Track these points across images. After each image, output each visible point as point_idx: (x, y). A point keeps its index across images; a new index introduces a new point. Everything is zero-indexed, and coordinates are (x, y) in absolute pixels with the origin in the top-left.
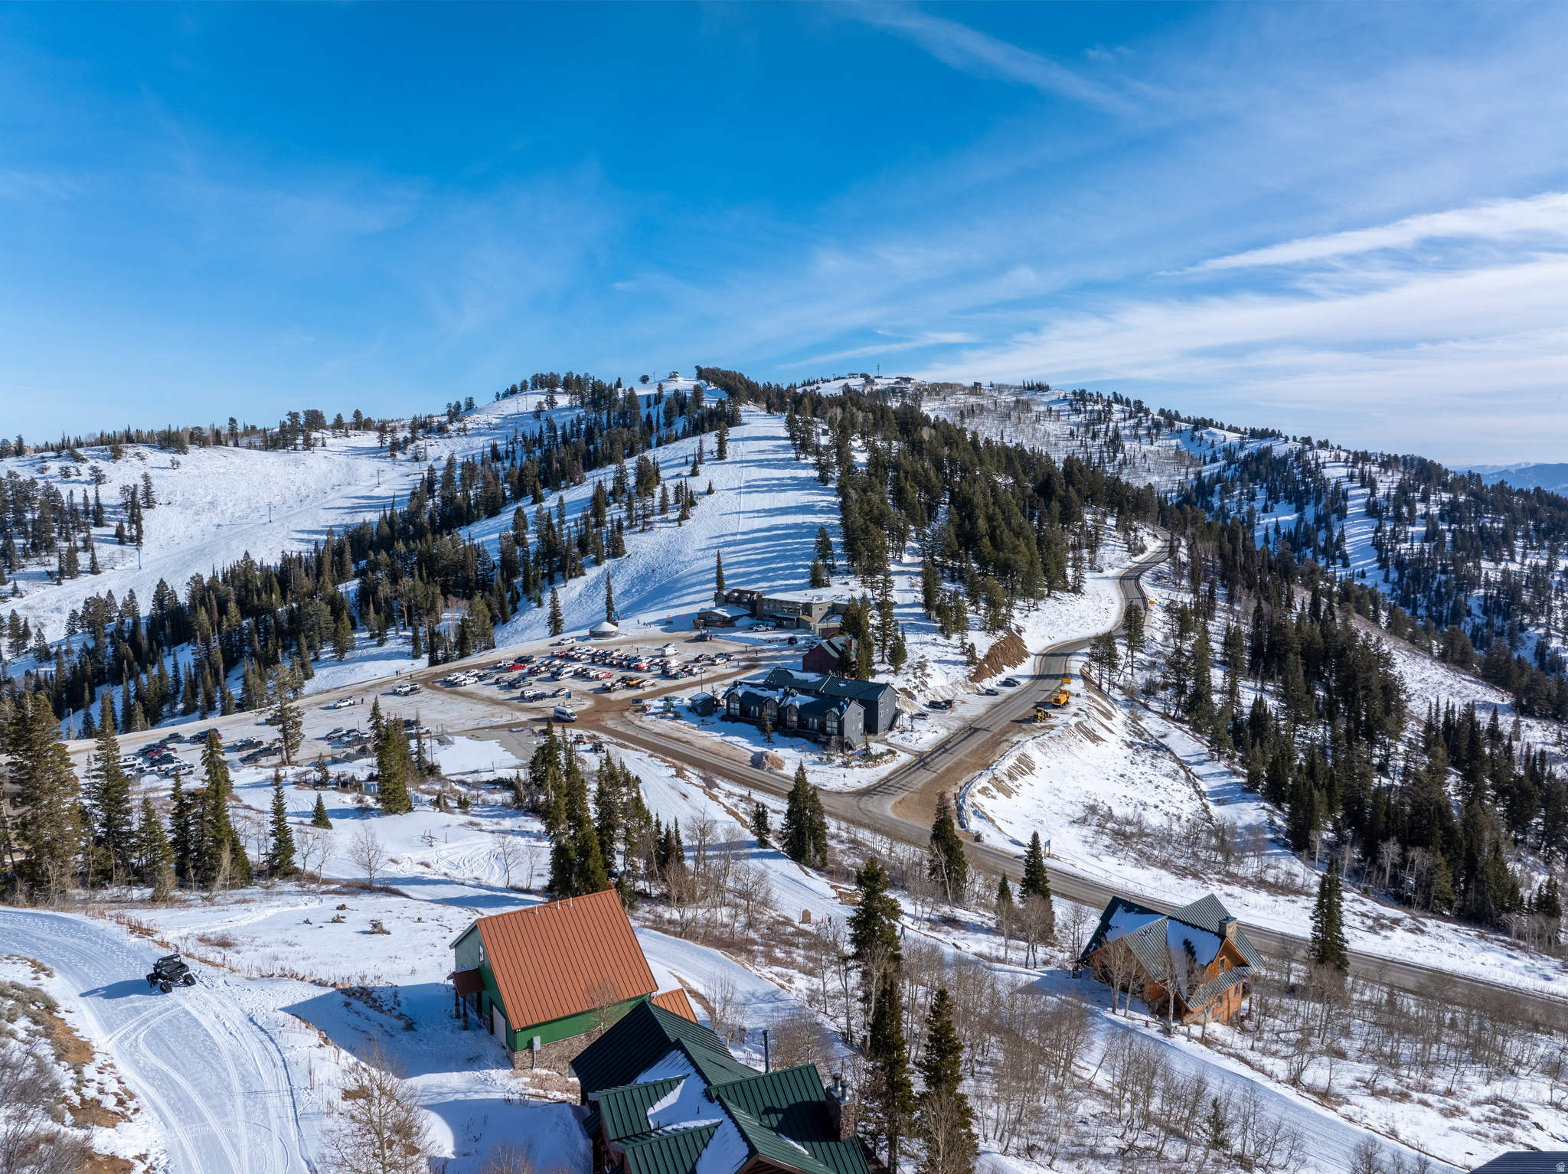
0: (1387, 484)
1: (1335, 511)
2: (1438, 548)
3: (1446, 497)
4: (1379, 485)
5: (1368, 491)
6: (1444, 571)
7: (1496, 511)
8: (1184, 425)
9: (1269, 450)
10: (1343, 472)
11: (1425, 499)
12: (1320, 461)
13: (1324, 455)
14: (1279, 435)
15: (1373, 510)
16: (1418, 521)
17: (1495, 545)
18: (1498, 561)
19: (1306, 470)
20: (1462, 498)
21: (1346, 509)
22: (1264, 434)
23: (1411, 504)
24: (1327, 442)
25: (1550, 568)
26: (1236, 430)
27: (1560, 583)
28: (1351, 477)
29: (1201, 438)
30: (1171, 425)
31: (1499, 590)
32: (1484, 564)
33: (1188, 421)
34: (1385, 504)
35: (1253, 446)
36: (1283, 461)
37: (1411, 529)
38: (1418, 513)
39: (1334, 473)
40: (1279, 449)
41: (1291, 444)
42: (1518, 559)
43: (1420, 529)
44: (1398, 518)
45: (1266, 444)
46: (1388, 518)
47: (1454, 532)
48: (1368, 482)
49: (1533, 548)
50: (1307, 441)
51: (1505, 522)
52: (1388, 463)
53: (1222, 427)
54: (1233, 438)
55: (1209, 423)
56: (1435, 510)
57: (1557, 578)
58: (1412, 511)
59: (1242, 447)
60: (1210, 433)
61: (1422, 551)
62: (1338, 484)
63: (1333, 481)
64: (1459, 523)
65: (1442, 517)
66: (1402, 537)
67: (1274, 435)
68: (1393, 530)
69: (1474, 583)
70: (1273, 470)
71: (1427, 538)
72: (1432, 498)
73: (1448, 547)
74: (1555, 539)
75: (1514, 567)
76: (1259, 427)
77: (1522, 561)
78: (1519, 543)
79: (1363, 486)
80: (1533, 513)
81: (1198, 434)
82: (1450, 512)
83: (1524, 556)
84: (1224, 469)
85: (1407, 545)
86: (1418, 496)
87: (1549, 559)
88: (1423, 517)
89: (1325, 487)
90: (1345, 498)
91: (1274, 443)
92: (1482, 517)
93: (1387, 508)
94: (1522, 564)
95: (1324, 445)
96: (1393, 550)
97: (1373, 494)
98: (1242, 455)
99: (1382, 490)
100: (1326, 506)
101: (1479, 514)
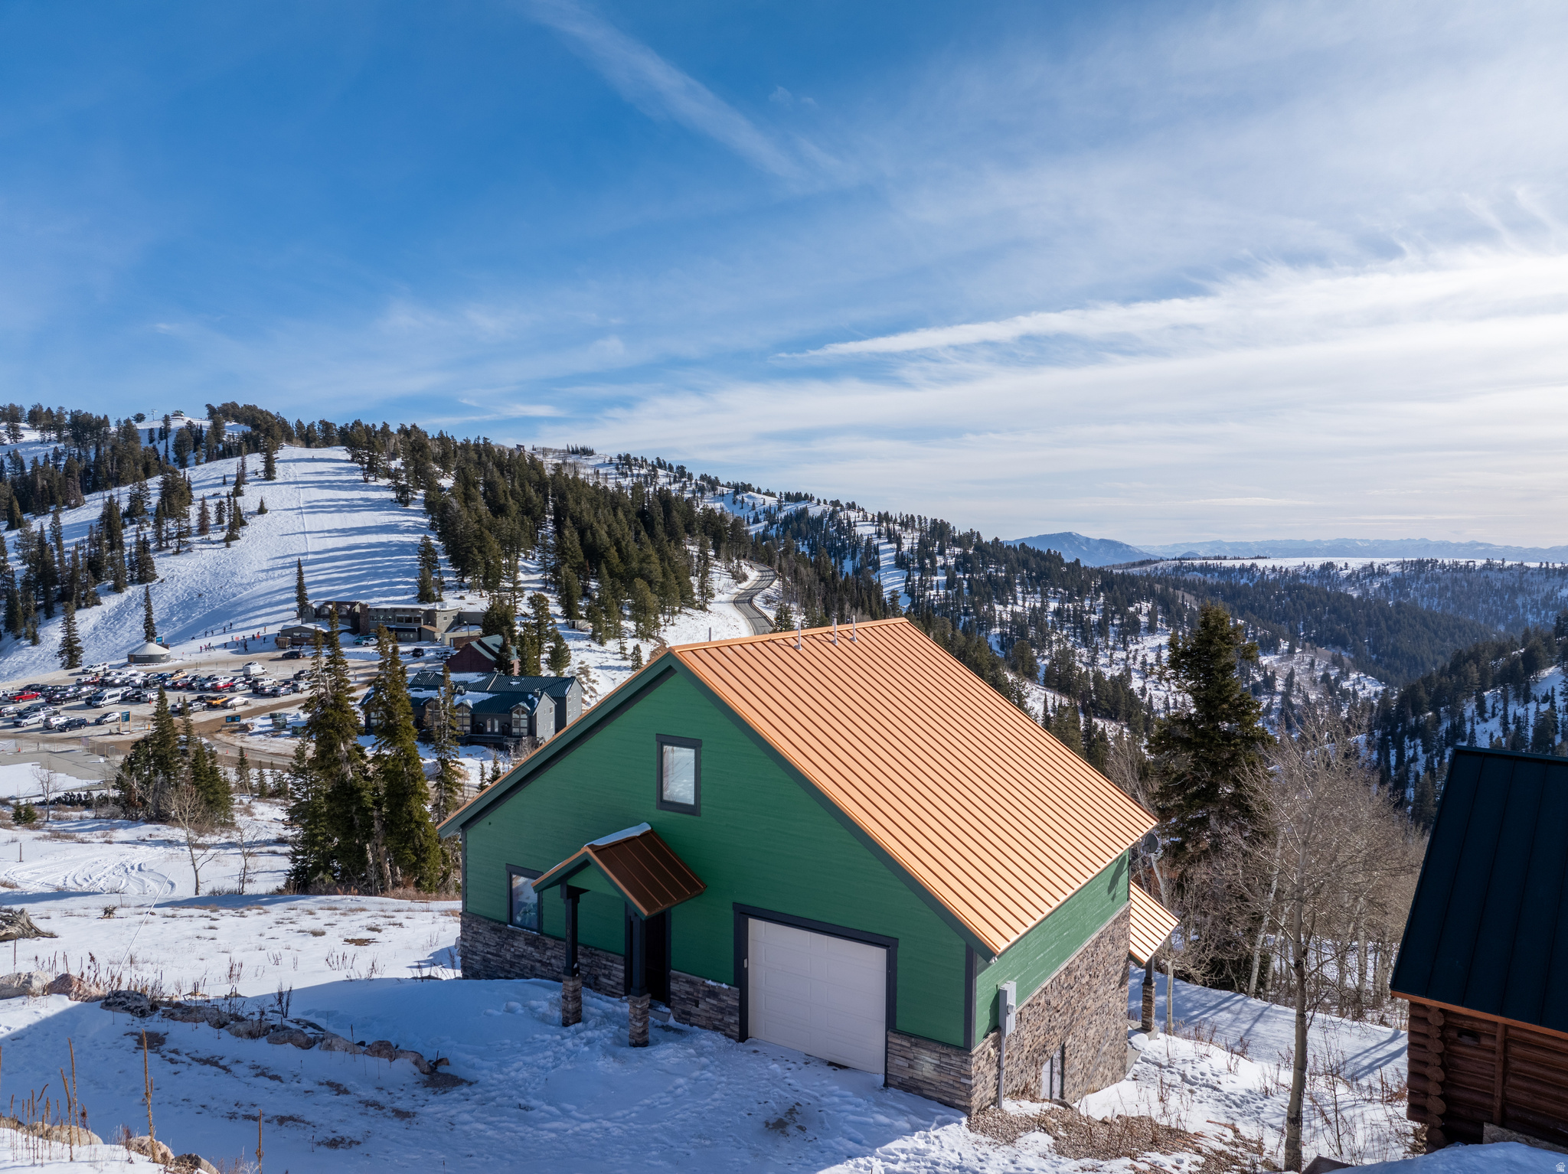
0: (910, 540)
1: (870, 564)
2: (959, 593)
3: (957, 550)
4: (904, 541)
5: (895, 546)
6: (966, 614)
7: (998, 562)
8: (725, 490)
9: (805, 511)
10: (872, 530)
11: (941, 552)
12: (852, 520)
13: (853, 515)
14: (812, 498)
15: (901, 562)
16: (939, 571)
17: (1001, 590)
18: (1005, 603)
19: (840, 529)
20: (971, 552)
21: (878, 562)
22: (797, 498)
23: (932, 557)
24: (853, 503)
25: (1044, 609)
26: (773, 495)
27: (1053, 622)
28: (879, 534)
29: (743, 501)
30: (714, 489)
31: (1011, 628)
32: (998, 608)
33: (728, 485)
34: (911, 556)
35: (790, 508)
36: (820, 520)
37: (935, 578)
38: (938, 565)
39: (865, 530)
40: (814, 511)
41: (822, 506)
42: (1020, 602)
43: (941, 578)
44: (922, 569)
45: (801, 506)
46: (914, 569)
47: (969, 581)
48: (894, 538)
49: (1029, 593)
50: (836, 503)
51: (1006, 571)
52: (907, 523)
53: (759, 491)
54: (771, 501)
55: (747, 488)
56: (951, 562)
57: (1050, 618)
58: (933, 562)
59: (780, 508)
60: (750, 497)
61: (947, 596)
62: (869, 541)
63: (865, 538)
64: (972, 573)
65: (957, 567)
66: (928, 585)
67: (808, 498)
68: (920, 579)
69: (991, 624)
70: (811, 528)
71: (949, 585)
72: (947, 551)
73: (966, 592)
74: (1045, 585)
75: (1018, 609)
76: (793, 492)
77: (1023, 604)
78: (1019, 589)
79: (890, 542)
80: (1025, 564)
81: (739, 497)
82: (963, 563)
83: (1024, 600)
84: (766, 529)
85: (933, 592)
86: (936, 549)
87: (1042, 602)
88: (942, 567)
89: (858, 543)
90: (877, 552)
91: (809, 505)
92: (988, 567)
93: (913, 560)
94: (1024, 606)
95: (852, 506)
96: (923, 596)
97: (899, 548)
98: (782, 515)
99: (905, 548)
100: (861, 559)
101: (986, 565)
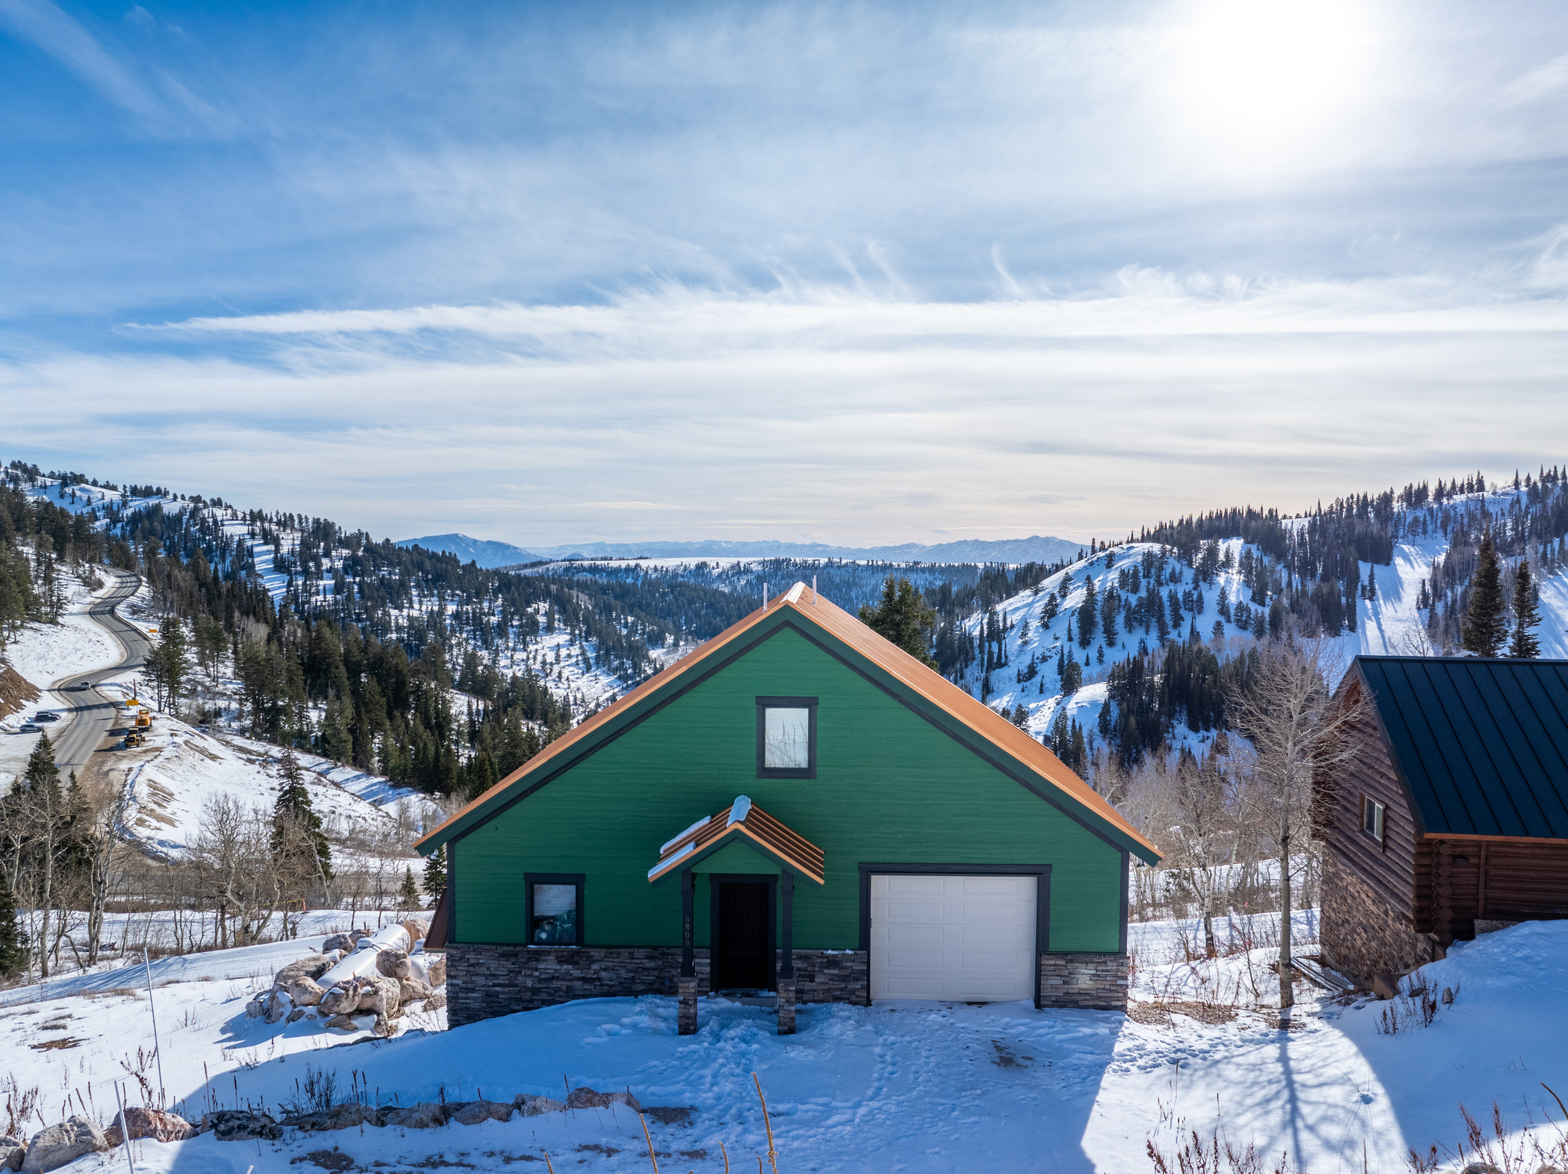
0: (289, 542)
1: (243, 568)
2: (349, 598)
3: (345, 552)
4: (282, 542)
5: (272, 547)
6: (359, 620)
7: (391, 564)
8: (49, 481)
9: (158, 507)
10: (244, 530)
11: (327, 554)
12: (219, 519)
13: (219, 513)
14: (166, 493)
15: (280, 565)
16: (325, 575)
17: (395, 594)
18: (400, 608)
19: (204, 529)
20: (360, 553)
21: (253, 565)
22: (148, 492)
23: (316, 559)
24: (219, 499)
25: (441, 612)
26: (114, 488)
27: (451, 625)
28: (253, 535)
29: (73, 495)
30: (32, 479)
31: (408, 633)
32: (394, 612)
33: (52, 475)
34: (292, 559)
35: (138, 504)
36: (178, 518)
37: (322, 583)
38: (324, 568)
39: (235, 530)
40: (170, 508)
41: (180, 503)
42: (416, 606)
43: (328, 582)
44: (306, 573)
45: (152, 502)
46: (297, 573)
47: (360, 585)
48: (268, 538)
49: (425, 596)
50: (196, 499)
51: (401, 574)
52: (286, 522)
53: (95, 483)
54: (110, 495)
55: (78, 479)
56: (339, 564)
57: (448, 622)
58: (318, 565)
59: (125, 504)
60: (82, 490)
61: (336, 602)
62: (240, 543)
63: (236, 539)
64: (362, 576)
65: (346, 569)
66: (313, 590)
67: (161, 493)
68: (304, 584)
69: (386, 629)
70: (168, 527)
71: (338, 589)
72: (334, 553)
73: (357, 597)
74: (442, 587)
75: (415, 613)
76: (142, 484)
77: (419, 607)
78: (414, 592)
79: (266, 543)
80: (420, 566)
81: (68, 490)
82: (352, 565)
83: (421, 602)
84: (108, 528)
85: (320, 598)
86: (321, 551)
87: (440, 605)
88: (329, 571)
89: (227, 544)
90: (251, 554)
91: (162, 501)
92: (380, 570)
93: (295, 563)
94: (420, 610)
95: (217, 503)
96: (309, 602)
97: (277, 550)
98: (129, 512)
99: (285, 549)
100: (232, 562)
101: (378, 567)
